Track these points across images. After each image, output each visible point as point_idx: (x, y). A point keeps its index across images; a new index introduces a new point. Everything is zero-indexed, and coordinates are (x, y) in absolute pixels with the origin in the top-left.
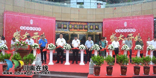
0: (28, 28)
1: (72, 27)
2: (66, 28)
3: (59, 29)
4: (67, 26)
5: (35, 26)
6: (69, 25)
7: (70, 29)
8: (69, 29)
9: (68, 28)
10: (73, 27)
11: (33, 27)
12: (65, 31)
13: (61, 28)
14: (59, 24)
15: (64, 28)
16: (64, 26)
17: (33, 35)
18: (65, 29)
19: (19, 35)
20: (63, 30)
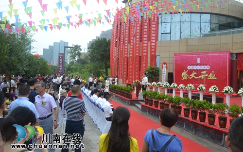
0: (195, 68)
5: (203, 65)
11: (200, 65)
17: (201, 74)
19: (187, 75)
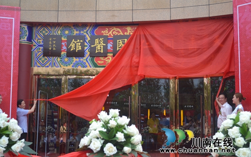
1: (105, 48)
2: (80, 54)
3: (52, 58)
4: (83, 45)
6: (92, 42)
7: (99, 55)
8: (94, 55)
9: (87, 53)
10: (110, 46)
12: (77, 64)
13: (57, 54)
14: (48, 36)
15: (71, 54)
16: (72, 45)
18: (75, 60)
20: (66, 64)
